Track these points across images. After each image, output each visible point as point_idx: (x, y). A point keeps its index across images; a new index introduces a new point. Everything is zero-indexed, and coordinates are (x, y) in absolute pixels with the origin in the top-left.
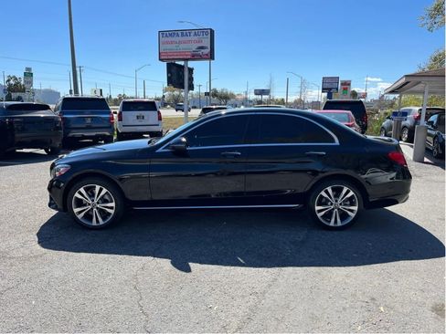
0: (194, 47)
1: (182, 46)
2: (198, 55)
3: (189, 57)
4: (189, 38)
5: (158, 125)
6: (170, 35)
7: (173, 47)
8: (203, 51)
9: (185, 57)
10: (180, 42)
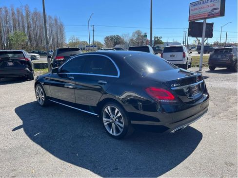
0: (210, 9)
1: (202, 10)
2: (211, 14)
3: (206, 16)
4: (207, 4)
5: (182, 60)
6: (196, 4)
7: (197, 11)
8: (215, 11)
9: (204, 17)
10: (202, 8)
